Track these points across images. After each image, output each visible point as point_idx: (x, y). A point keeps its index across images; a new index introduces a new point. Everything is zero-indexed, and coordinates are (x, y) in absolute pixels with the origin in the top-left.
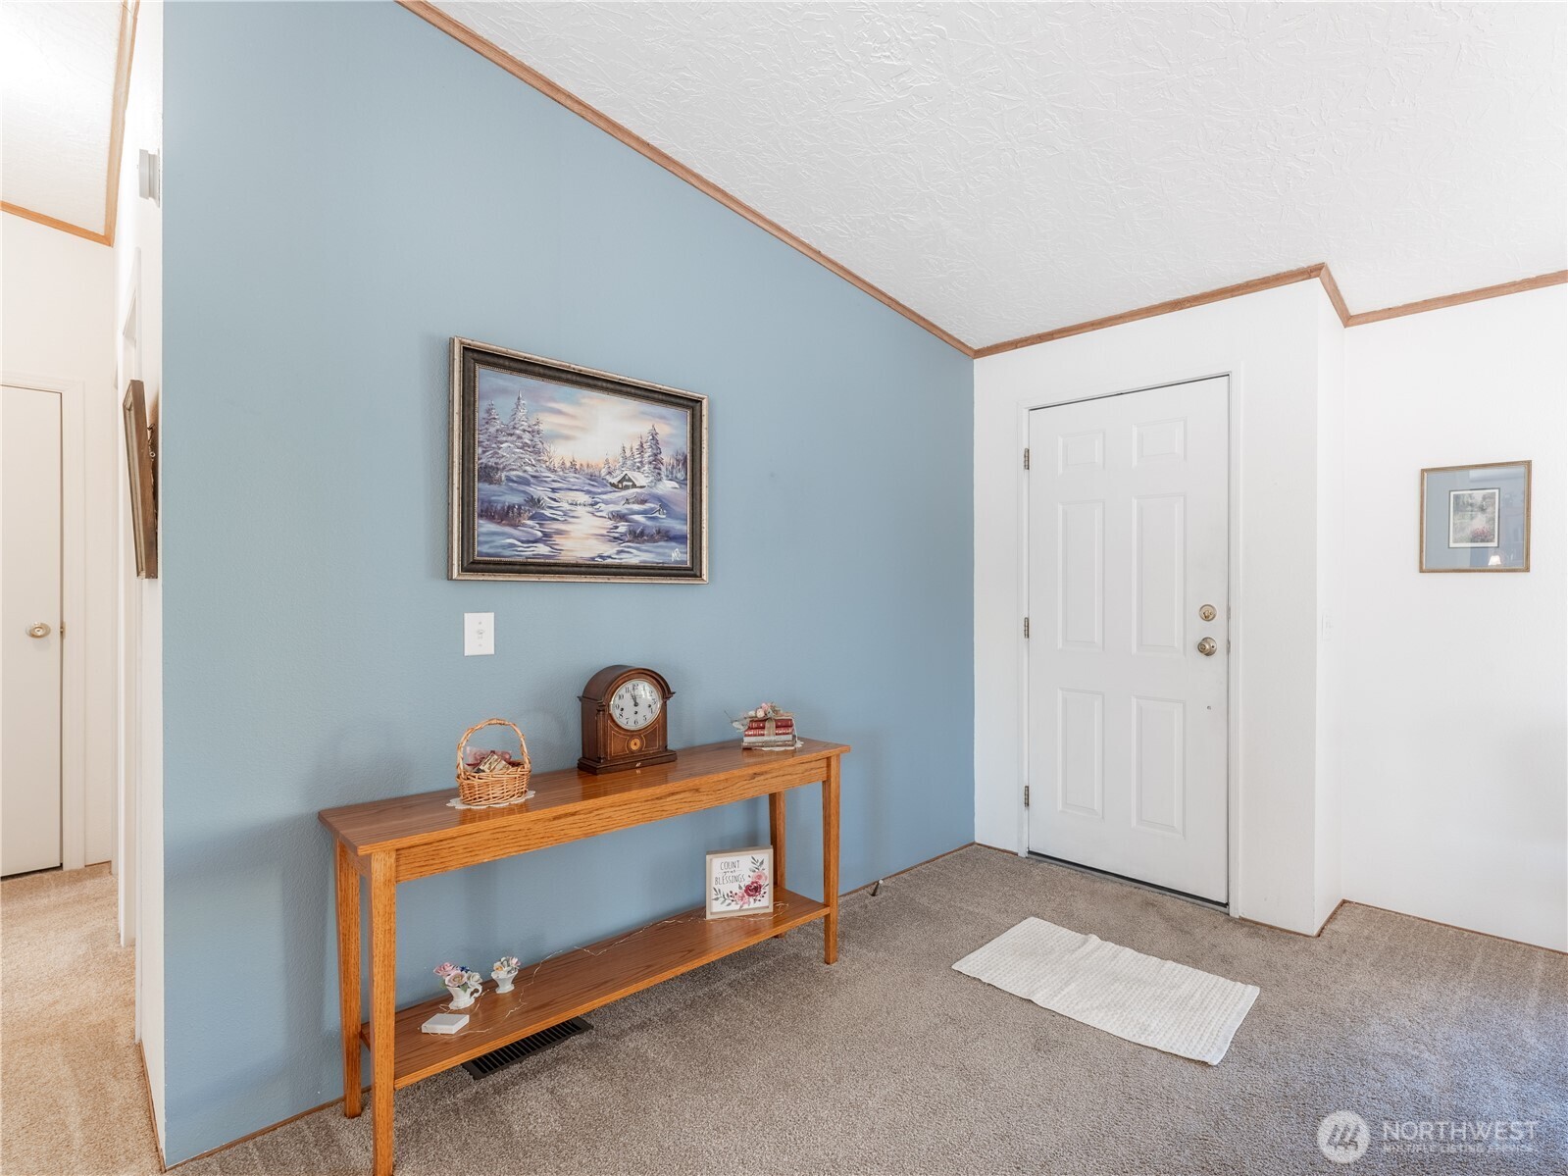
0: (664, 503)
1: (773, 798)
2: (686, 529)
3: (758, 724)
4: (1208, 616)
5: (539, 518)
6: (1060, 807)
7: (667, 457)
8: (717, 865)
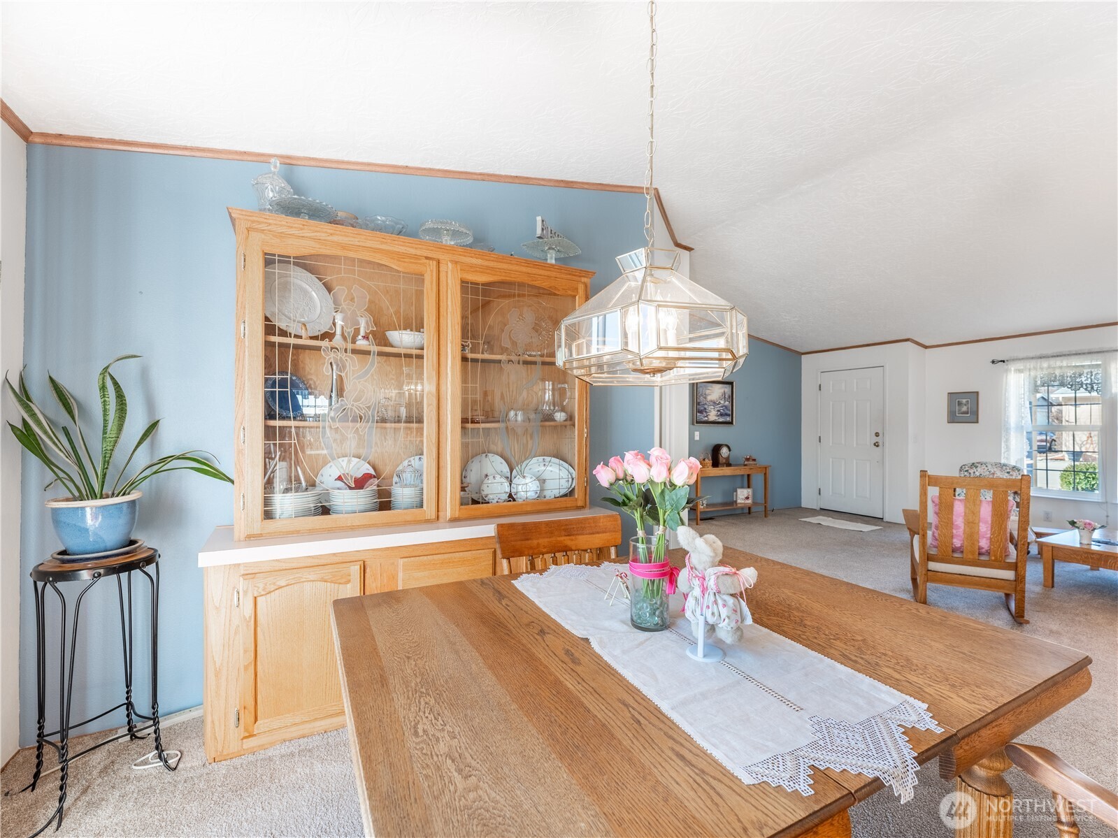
0: (726, 407)
1: (749, 476)
2: (730, 413)
3: (748, 460)
4: (877, 435)
5: (706, 412)
6: (831, 494)
7: (727, 397)
8: (739, 491)
